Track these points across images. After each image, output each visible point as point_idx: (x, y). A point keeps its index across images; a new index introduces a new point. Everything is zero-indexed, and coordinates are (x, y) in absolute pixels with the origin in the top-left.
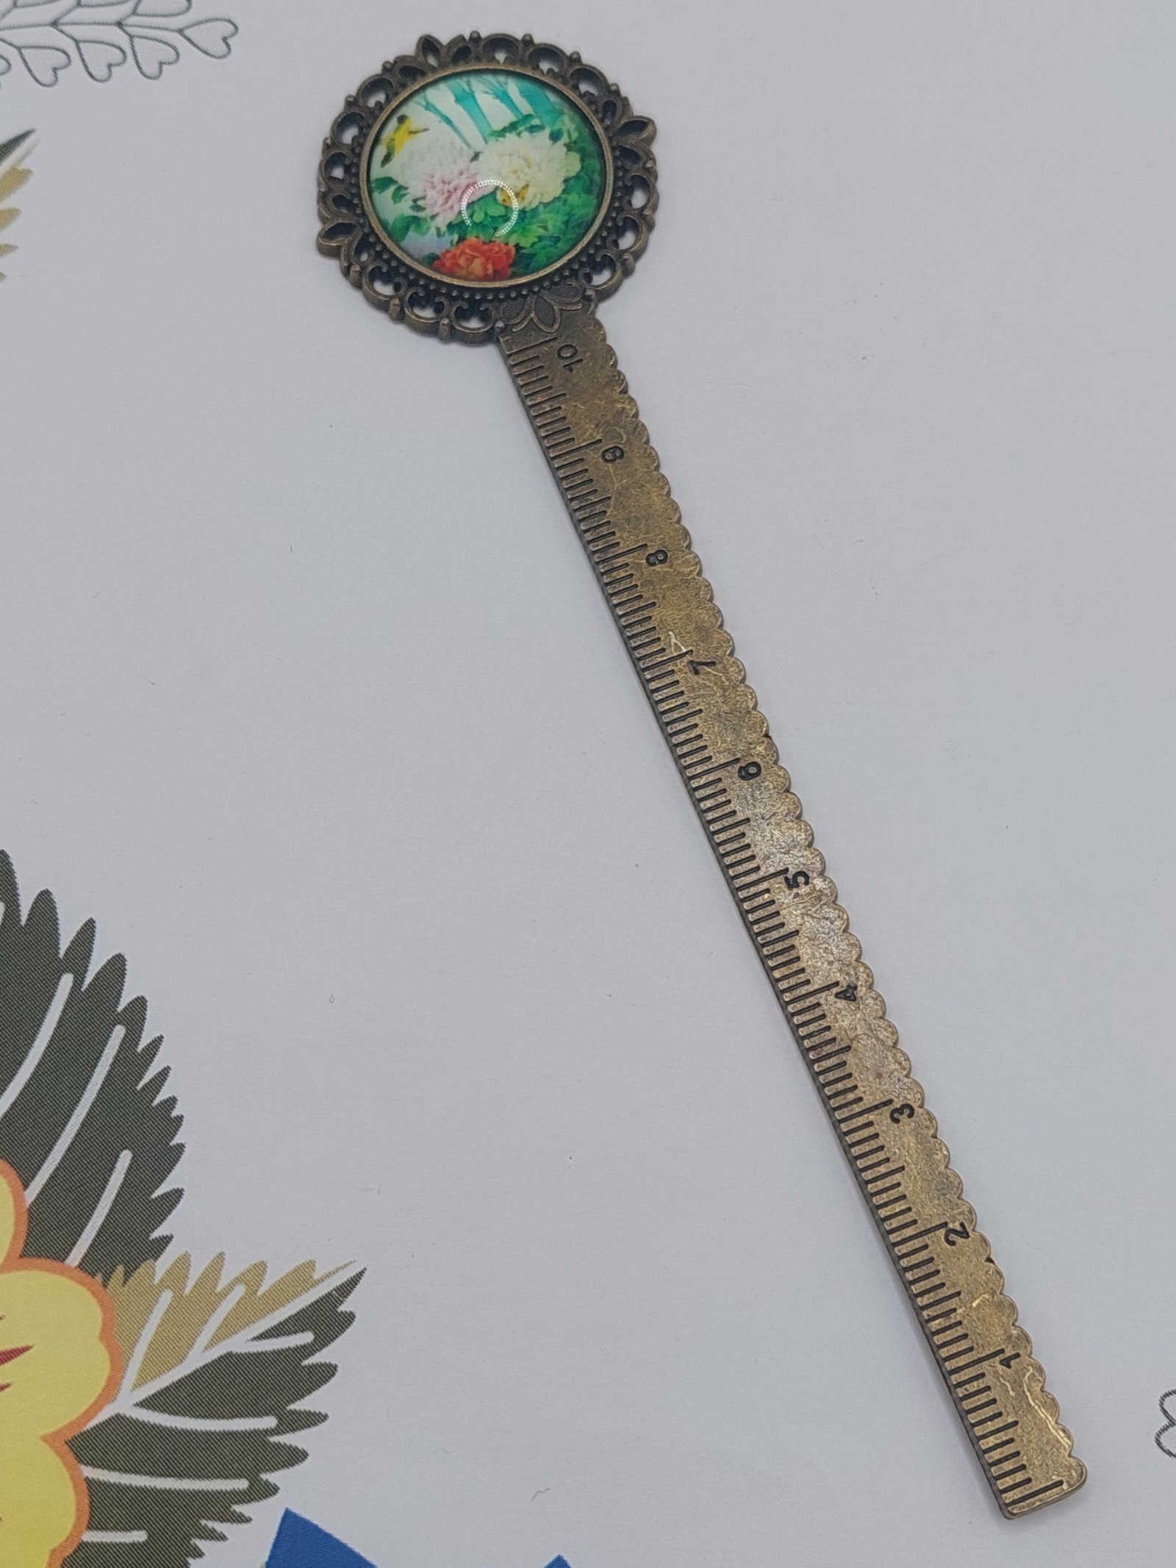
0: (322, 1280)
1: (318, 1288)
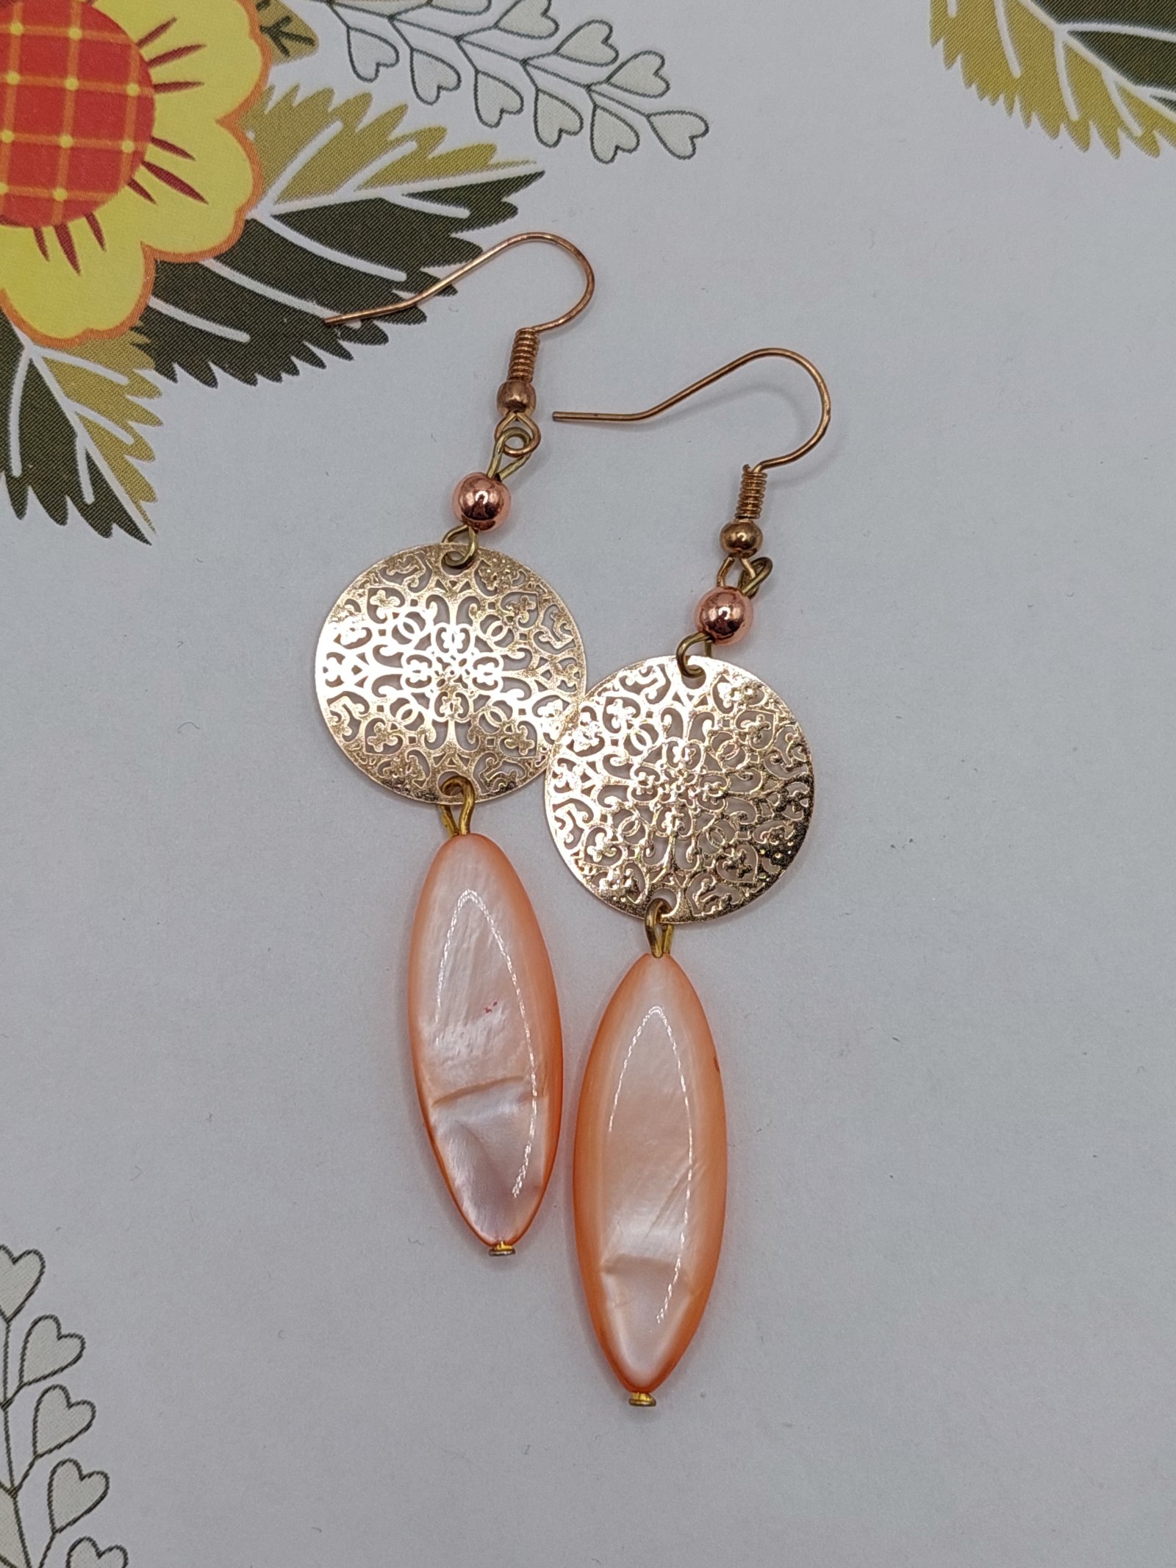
0: (139, 507)
1: (133, 506)
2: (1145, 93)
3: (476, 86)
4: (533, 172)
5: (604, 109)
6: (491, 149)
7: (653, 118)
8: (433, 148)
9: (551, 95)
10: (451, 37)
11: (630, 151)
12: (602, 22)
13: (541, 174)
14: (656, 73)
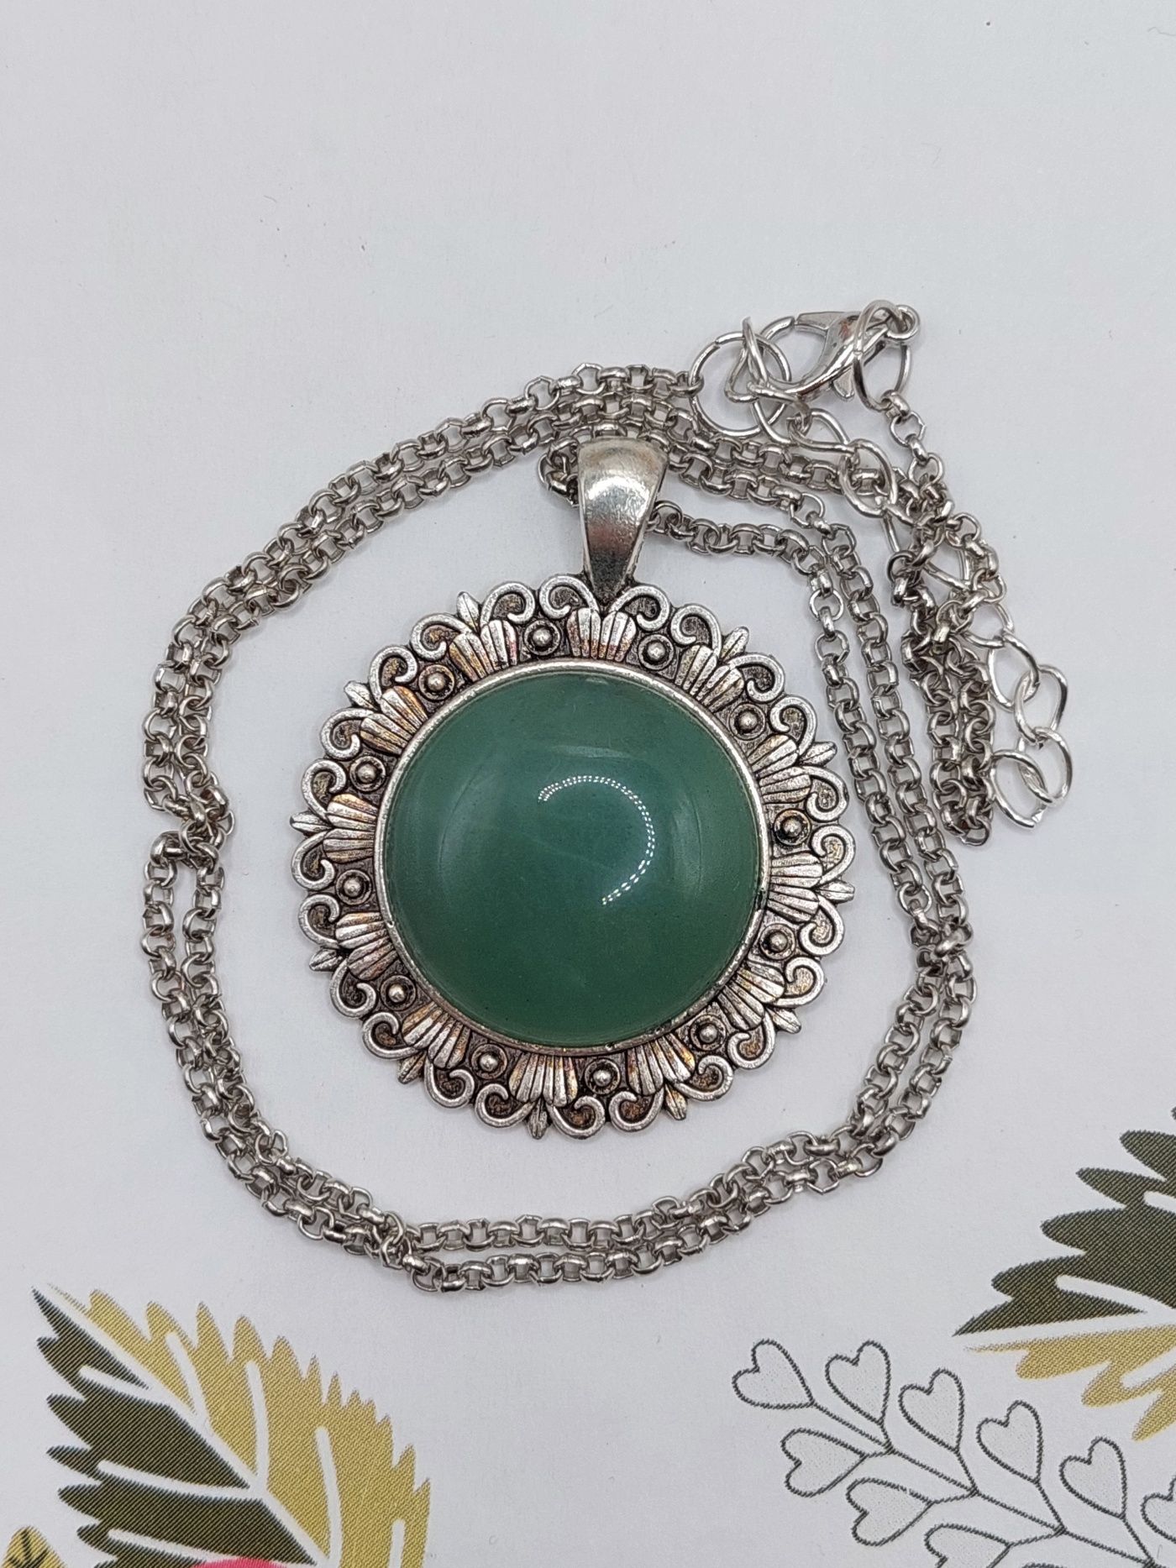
2: (155, 1393)
3: (1040, 1461)
4: (969, 1335)
5: (873, 1420)
6: (1026, 1370)
7: (807, 1400)
8: (1101, 1377)
9: (942, 1443)
10: (1072, 1535)
11: (837, 1357)
12: (865, 1543)
13: (962, 1331)
14: (798, 1464)
